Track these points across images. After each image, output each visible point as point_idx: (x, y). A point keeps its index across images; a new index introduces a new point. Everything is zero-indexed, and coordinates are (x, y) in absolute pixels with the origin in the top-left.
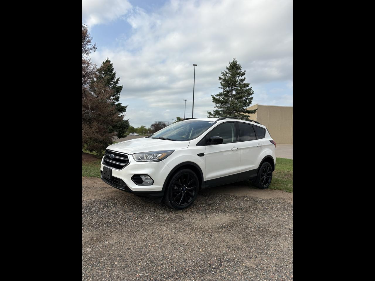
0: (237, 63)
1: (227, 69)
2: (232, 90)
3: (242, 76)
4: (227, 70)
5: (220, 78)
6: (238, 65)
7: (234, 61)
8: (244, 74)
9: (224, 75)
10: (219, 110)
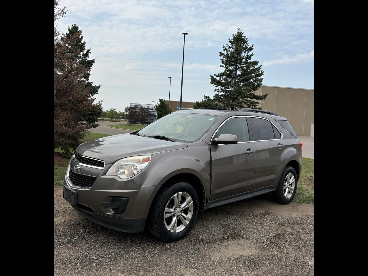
0: (243, 35)
1: (229, 42)
2: (236, 69)
3: (248, 52)
4: (230, 44)
5: (221, 54)
6: (243, 37)
7: (238, 33)
8: (251, 49)
9: (225, 50)
10: (220, 94)
